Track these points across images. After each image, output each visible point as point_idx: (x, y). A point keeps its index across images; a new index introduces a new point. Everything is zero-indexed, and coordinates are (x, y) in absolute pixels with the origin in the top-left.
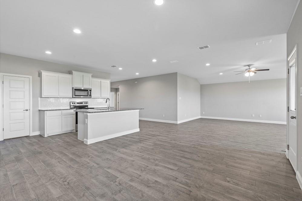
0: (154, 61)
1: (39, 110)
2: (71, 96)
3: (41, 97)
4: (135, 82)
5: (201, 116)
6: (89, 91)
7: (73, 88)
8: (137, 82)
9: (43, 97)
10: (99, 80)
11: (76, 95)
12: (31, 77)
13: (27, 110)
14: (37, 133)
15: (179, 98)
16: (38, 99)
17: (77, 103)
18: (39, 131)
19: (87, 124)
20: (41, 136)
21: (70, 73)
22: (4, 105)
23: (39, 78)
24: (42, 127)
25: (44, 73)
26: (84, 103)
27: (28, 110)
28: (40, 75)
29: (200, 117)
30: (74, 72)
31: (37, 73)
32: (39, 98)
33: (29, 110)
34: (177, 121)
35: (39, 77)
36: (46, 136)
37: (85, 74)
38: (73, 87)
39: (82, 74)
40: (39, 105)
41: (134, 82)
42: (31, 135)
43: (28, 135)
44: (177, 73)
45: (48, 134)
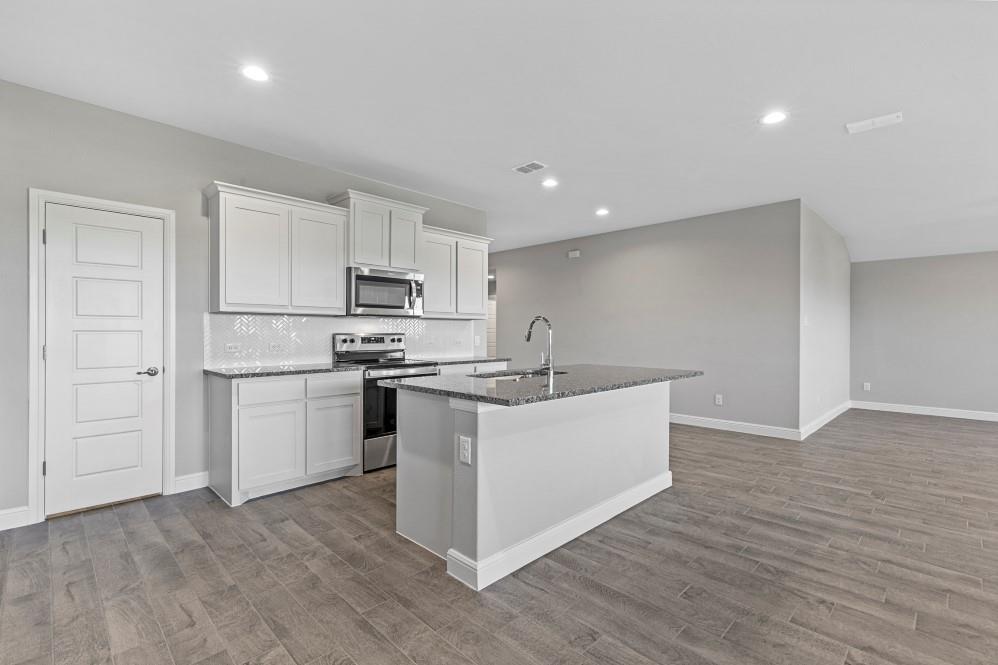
0: (775, 117)
1: (206, 373)
2: (340, 306)
3: (215, 311)
4: (572, 255)
5: (853, 397)
6: (413, 285)
7: (349, 270)
8: (577, 254)
9: (223, 308)
10: (449, 239)
11: (361, 302)
12: (171, 215)
13: (152, 373)
14: (196, 481)
15: (805, 321)
16: (202, 320)
17: (364, 340)
18: (204, 470)
19: (472, 467)
20: (213, 498)
21: (338, 200)
22: (48, 349)
23: (205, 222)
24: (217, 452)
25: (228, 196)
26: (387, 340)
27: (156, 373)
28: (210, 207)
29: (849, 404)
30: (354, 197)
31: (198, 200)
32: (207, 317)
33: (161, 371)
34: (797, 427)
35: (207, 216)
36: (236, 501)
37: (398, 208)
38: (352, 265)
39: (385, 205)
40: (207, 349)
41: (567, 255)
42: (169, 491)
43: (158, 491)
44: (799, 200)
45: (246, 493)
